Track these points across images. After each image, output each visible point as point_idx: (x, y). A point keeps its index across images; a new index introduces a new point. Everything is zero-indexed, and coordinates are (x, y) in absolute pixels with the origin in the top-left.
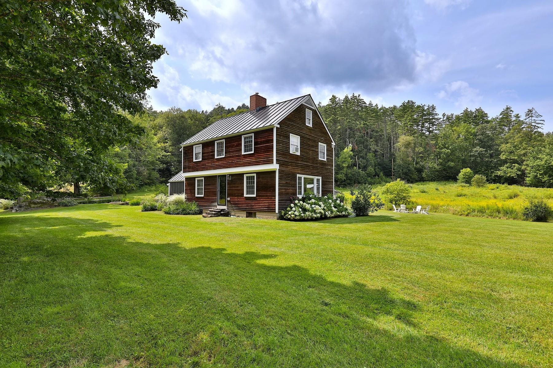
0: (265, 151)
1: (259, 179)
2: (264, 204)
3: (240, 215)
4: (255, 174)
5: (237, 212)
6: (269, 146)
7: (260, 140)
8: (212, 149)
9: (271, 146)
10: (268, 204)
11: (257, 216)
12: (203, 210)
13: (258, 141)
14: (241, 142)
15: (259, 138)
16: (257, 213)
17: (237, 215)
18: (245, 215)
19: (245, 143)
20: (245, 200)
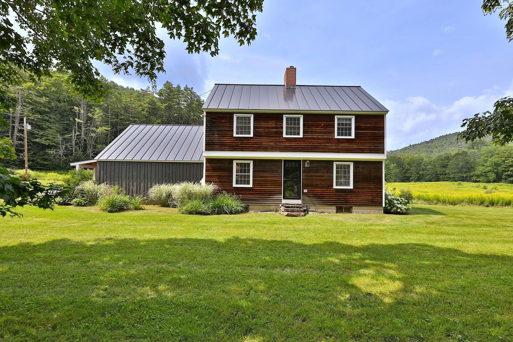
0: (372, 138)
1: (357, 169)
2: (366, 197)
3: (325, 210)
4: (352, 163)
5: (320, 207)
6: (378, 134)
7: (364, 125)
8: (276, 124)
9: (380, 134)
10: (372, 197)
11: (353, 211)
12: (250, 206)
13: (361, 125)
14: (333, 123)
15: (361, 123)
16: (353, 208)
17: (320, 210)
18: (335, 211)
19: (339, 124)
20: (336, 193)
